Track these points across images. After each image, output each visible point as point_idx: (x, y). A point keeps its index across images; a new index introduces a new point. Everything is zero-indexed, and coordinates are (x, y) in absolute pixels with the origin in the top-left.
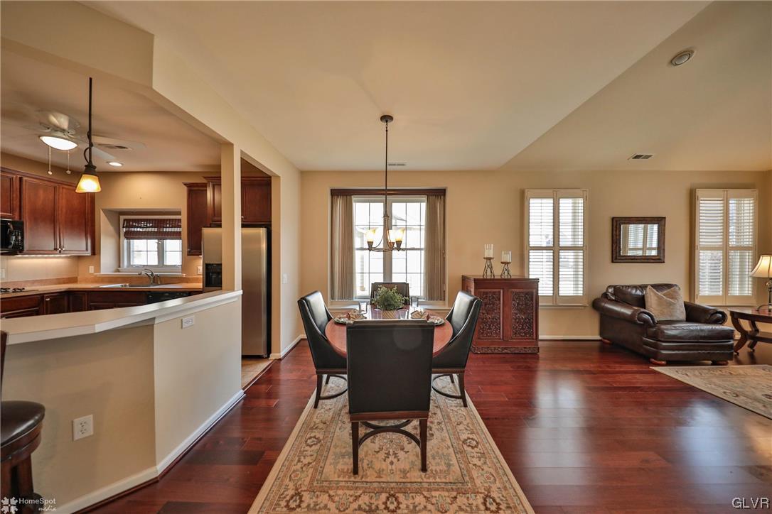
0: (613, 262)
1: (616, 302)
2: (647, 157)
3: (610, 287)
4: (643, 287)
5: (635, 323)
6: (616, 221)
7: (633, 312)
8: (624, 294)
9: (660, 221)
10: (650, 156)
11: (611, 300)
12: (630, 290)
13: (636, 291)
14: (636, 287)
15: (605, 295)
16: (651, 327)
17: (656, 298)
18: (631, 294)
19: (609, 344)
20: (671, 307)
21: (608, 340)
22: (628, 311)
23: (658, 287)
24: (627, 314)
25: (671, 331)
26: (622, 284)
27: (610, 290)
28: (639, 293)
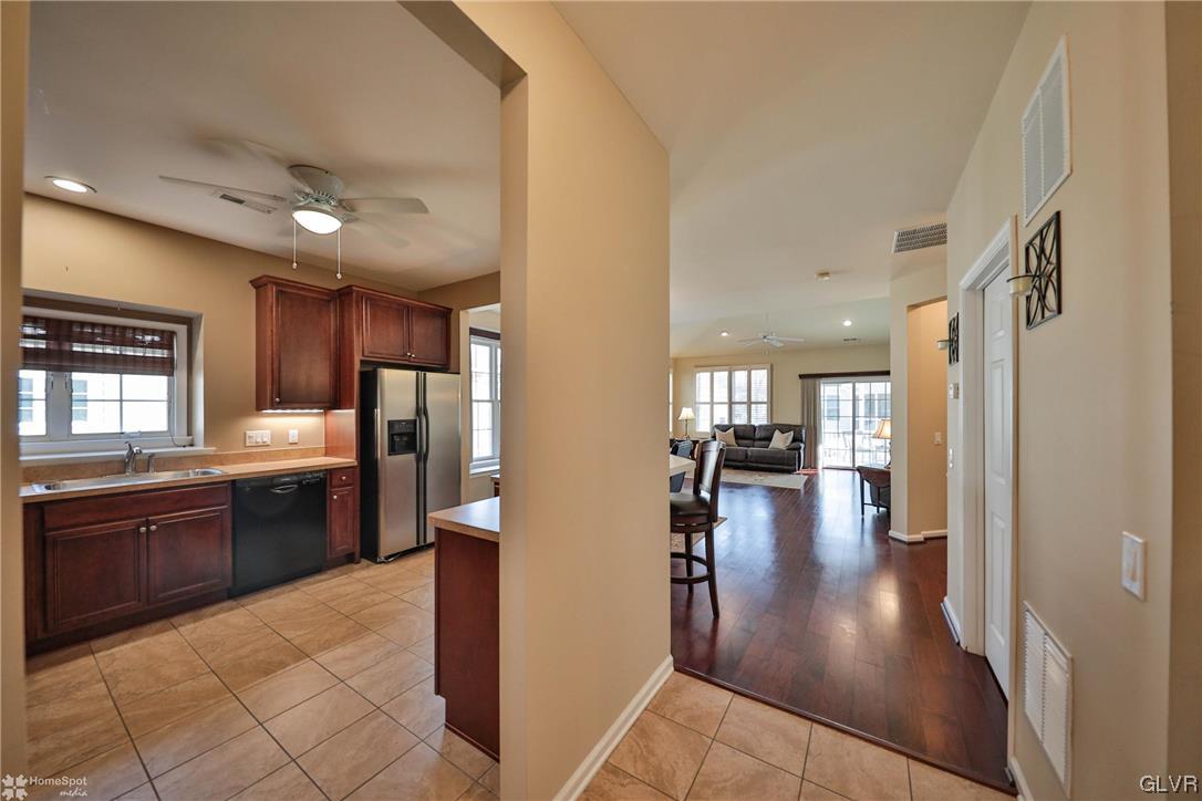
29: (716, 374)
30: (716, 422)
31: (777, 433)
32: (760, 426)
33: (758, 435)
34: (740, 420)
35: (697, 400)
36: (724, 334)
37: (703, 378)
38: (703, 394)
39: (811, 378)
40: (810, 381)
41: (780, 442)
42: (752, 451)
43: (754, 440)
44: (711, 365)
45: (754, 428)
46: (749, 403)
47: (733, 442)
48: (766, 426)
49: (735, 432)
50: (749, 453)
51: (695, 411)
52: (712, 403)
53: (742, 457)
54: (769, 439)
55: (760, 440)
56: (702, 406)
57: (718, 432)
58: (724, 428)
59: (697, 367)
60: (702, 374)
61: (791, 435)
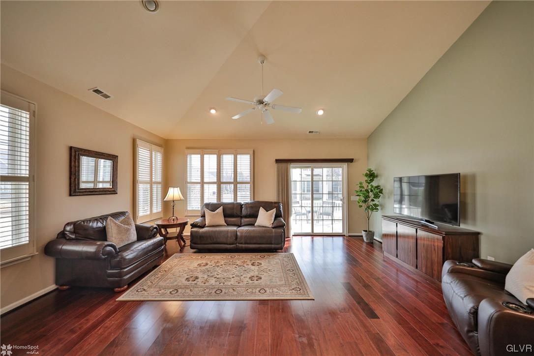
0: (70, 195)
1: (76, 241)
2: (106, 96)
3: (68, 224)
4: (103, 218)
5: (99, 259)
6: (75, 152)
7: (97, 249)
8: (86, 229)
9: (113, 158)
10: (109, 97)
11: (71, 240)
12: (91, 224)
13: (97, 223)
14: (96, 219)
15: (62, 235)
16: (115, 257)
17: (116, 228)
18: (92, 228)
19: (68, 289)
20: (128, 233)
21: (66, 286)
22: (90, 249)
23: (116, 215)
24: (90, 252)
25: (129, 255)
26: (83, 219)
27: (68, 228)
28: (100, 225)
29: (206, 156)
30: (206, 201)
31: (262, 211)
32: (247, 204)
33: (244, 212)
34: (228, 198)
35: (188, 180)
36: (213, 112)
37: (194, 160)
38: (194, 175)
39: (284, 163)
40: (283, 165)
41: (265, 219)
42: (242, 232)
43: (242, 217)
44: (202, 147)
45: (241, 206)
46: (235, 183)
47: (221, 220)
48: (251, 203)
49: (224, 210)
50: (238, 234)
51: (184, 192)
52: (202, 183)
53: (232, 240)
54: (255, 216)
55: (246, 217)
56: (192, 186)
57: (208, 213)
58: (213, 207)
59: (188, 148)
60: (193, 156)
61: (273, 212)
